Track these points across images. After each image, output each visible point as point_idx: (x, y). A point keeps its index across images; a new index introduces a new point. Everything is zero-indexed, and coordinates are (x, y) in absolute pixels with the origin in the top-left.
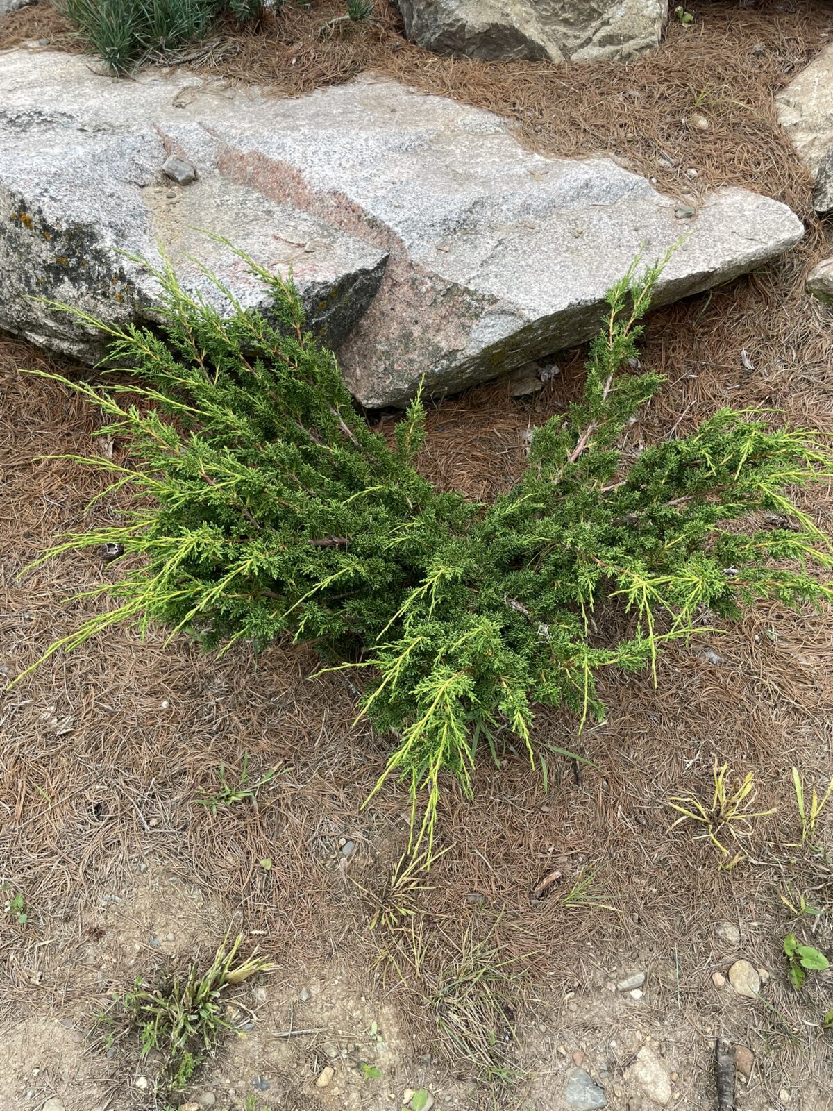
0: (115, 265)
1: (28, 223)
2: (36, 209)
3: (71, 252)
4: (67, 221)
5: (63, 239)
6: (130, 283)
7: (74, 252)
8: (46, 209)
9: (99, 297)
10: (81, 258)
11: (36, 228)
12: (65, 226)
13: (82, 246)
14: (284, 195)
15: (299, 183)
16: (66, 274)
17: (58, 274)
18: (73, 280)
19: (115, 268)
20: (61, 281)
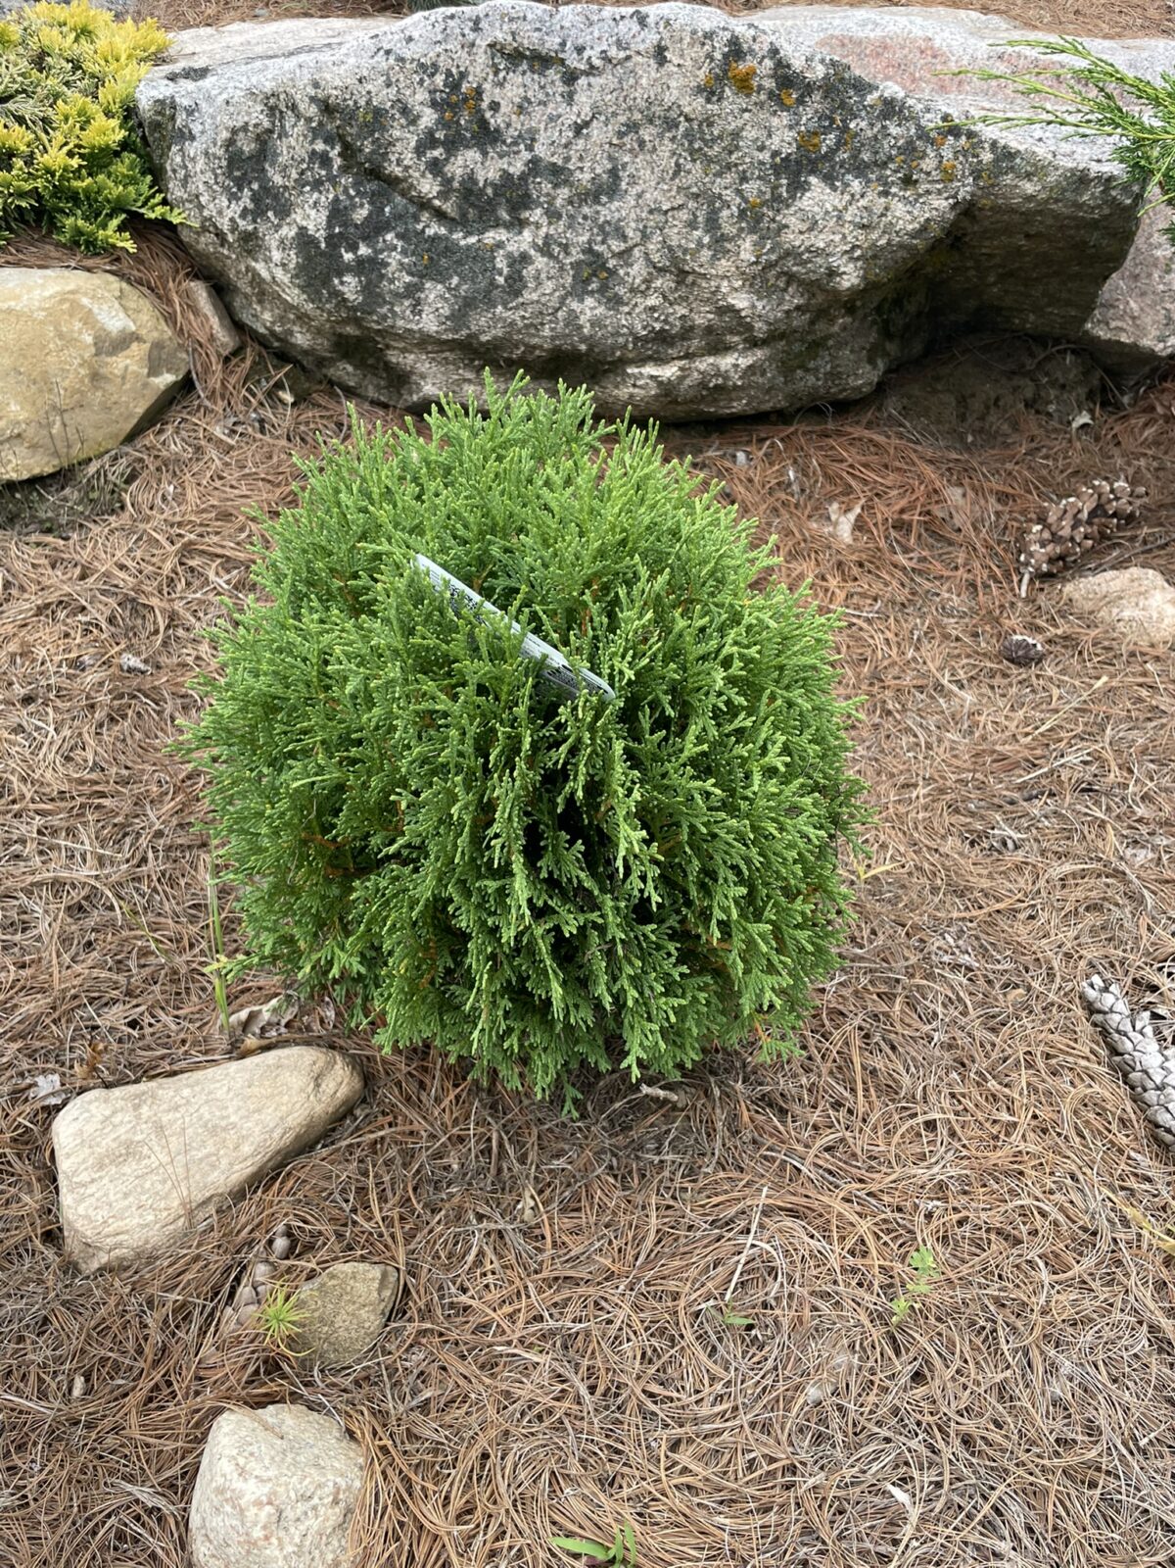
0: (928, 116)
1: (744, 85)
2: (766, 47)
3: (826, 121)
4: (822, 61)
5: (817, 96)
6: (971, 135)
7: (832, 121)
8: (785, 45)
9: (894, 190)
10: (845, 129)
11: (760, 88)
12: (820, 72)
13: (843, 105)
14: (913, 81)
15: (935, 57)
16: (812, 172)
17: (798, 174)
18: (829, 179)
19: (931, 121)
20: (804, 187)
